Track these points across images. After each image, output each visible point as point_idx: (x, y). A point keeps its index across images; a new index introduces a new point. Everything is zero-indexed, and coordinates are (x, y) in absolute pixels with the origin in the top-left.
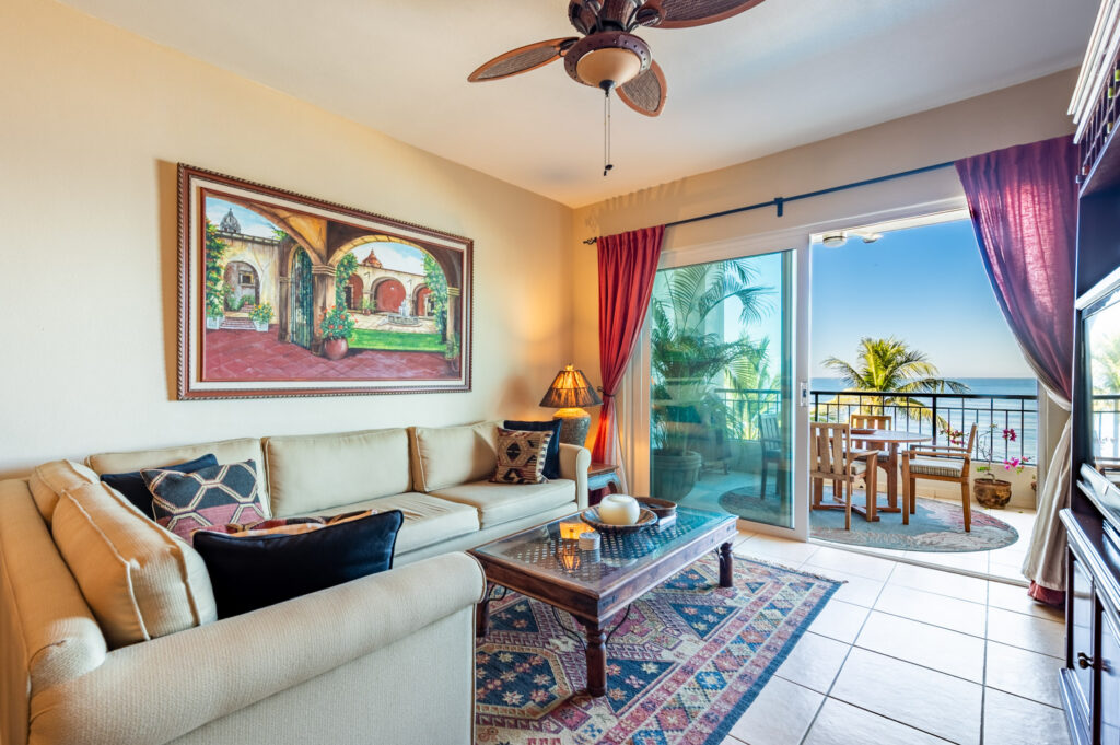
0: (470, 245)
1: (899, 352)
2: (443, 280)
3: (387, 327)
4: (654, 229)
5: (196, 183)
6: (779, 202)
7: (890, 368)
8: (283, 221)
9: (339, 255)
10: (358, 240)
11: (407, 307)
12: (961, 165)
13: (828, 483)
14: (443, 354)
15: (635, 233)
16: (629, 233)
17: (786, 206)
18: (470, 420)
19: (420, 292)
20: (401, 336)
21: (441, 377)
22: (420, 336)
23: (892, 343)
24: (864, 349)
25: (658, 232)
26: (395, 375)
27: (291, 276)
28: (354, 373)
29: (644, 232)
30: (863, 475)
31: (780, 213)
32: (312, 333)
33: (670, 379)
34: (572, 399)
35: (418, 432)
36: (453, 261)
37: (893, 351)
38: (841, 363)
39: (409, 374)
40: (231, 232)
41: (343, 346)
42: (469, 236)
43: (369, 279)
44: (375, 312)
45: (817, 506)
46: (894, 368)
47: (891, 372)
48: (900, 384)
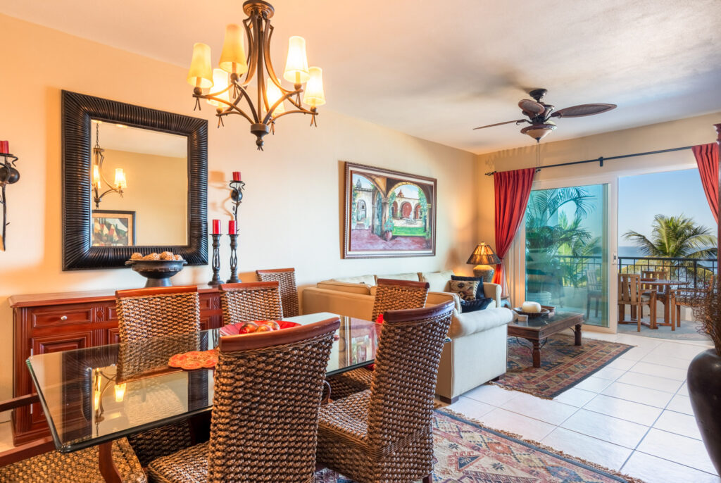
0: (435, 181)
1: (689, 227)
2: (425, 201)
3: (405, 225)
4: (529, 170)
5: (350, 168)
6: (601, 160)
7: (680, 239)
8: (373, 180)
9: (390, 193)
10: (396, 186)
11: (412, 215)
12: (694, 148)
13: (628, 308)
14: (424, 237)
15: (517, 171)
16: (514, 171)
17: (604, 162)
18: (435, 271)
19: (418, 206)
20: (410, 229)
21: (424, 249)
22: (417, 229)
23: (681, 220)
24: (657, 224)
25: (531, 171)
26: (407, 248)
27: (376, 204)
28: (394, 248)
29: (524, 171)
30: (648, 303)
31: (601, 165)
32: (381, 229)
33: (533, 249)
34: (485, 259)
35: (423, 275)
36: (429, 190)
37: (683, 226)
38: (639, 235)
39: (413, 247)
40: (359, 188)
41: (390, 235)
42: (434, 177)
43: (400, 202)
44: (401, 218)
45: (621, 321)
46: (683, 240)
47: (681, 242)
48: (689, 253)
